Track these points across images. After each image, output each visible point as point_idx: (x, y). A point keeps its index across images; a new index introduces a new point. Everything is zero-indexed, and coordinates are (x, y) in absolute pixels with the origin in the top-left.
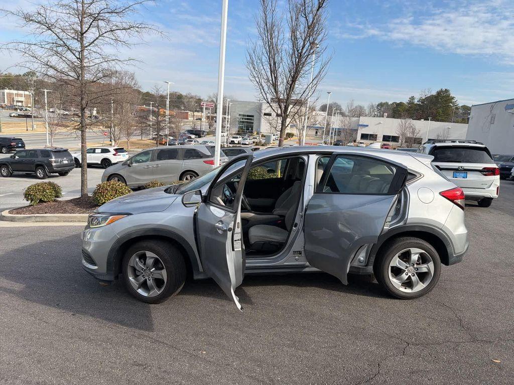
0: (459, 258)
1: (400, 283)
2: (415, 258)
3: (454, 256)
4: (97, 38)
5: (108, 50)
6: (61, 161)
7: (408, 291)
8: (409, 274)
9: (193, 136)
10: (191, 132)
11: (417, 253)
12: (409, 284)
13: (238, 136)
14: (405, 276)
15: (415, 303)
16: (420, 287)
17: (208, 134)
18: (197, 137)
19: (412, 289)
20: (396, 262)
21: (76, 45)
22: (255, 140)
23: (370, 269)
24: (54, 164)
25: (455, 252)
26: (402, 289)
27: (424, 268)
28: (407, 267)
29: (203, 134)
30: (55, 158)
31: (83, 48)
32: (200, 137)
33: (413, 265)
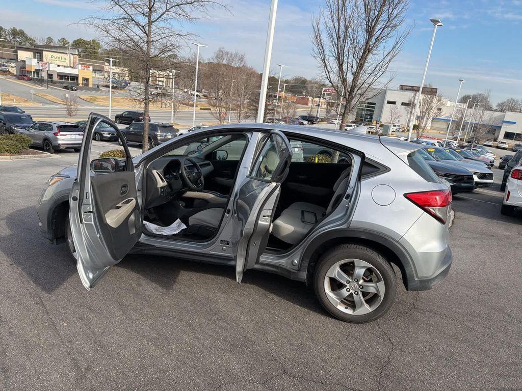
0: (425, 284)
1: (338, 299)
2: (360, 272)
3: (416, 279)
4: (164, 13)
6: (165, 136)
7: (349, 311)
8: (351, 291)
9: (305, 122)
10: (304, 118)
11: (363, 267)
12: (350, 302)
14: (345, 293)
16: (365, 309)
17: (322, 120)
18: (310, 123)
19: (354, 310)
20: (335, 271)
21: (143, 21)
23: (304, 275)
24: (159, 138)
25: (417, 275)
26: (341, 308)
27: (371, 288)
28: (349, 282)
29: (316, 120)
30: (161, 132)
31: (150, 23)
32: (313, 124)
33: (358, 281)
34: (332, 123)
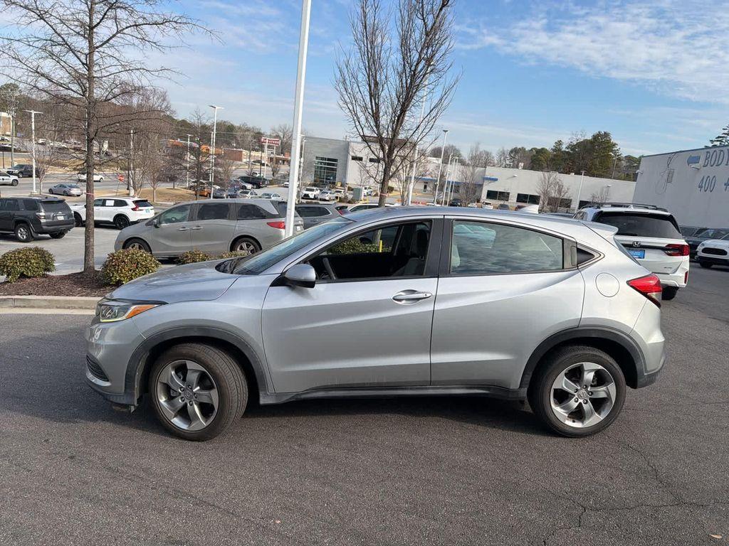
0: (652, 378)
1: (566, 413)
2: (589, 376)
3: (646, 374)
4: (114, 36)
5: (131, 54)
6: (53, 217)
7: (578, 425)
8: (580, 401)
9: (249, 186)
11: (591, 371)
12: (578, 414)
13: (315, 188)
14: (573, 404)
15: (588, 443)
16: (594, 419)
17: (271, 183)
18: (255, 187)
19: (583, 422)
20: (562, 382)
22: (339, 195)
23: (525, 390)
25: (646, 370)
26: (569, 423)
27: (601, 392)
28: (577, 390)
29: (263, 183)
30: (46, 211)
31: (92, 48)
32: (259, 188)
33: (587, 387)
34: (285, 187)
